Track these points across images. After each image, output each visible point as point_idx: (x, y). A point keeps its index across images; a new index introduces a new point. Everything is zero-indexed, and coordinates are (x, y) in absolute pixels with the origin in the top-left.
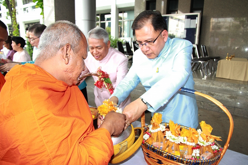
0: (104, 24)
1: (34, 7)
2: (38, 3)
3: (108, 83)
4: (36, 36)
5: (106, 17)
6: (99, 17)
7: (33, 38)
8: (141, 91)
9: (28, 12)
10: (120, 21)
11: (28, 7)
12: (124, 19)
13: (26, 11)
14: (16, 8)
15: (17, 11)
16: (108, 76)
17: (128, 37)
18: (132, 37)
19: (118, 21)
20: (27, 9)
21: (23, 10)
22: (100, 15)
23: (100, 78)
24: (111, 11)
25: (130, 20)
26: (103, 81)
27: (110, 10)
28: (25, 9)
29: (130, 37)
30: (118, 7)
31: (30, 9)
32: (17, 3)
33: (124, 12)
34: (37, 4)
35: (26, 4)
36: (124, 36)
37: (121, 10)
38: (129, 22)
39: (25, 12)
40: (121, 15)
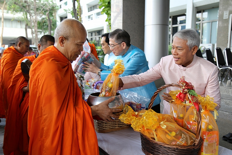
0: (177, 28)
1: (98, 14)
2: (104, 9)
3: (193, 95)
4: (117, 43)
5: (179, 19)
6: (170, 20)
7: (113, 44)
8: (228, 113)
9: (92, 20)
10: (197, 23)
11: (92, 15)
12: (203, 21)
13: (91, 19)
14: (82, 16)
15: (82, 19)
16: (193, 88)
17: (209, 43)
18: (213, 43)
19: (195, 23)
20: (91, 16)
21: (88, 17)
22: (172, 17)
23: (184, 89)
24: (186, 12)
25: (211, 21)
26: (186, 93)
27: (185, 10)
28: (89, 17)
29: (211, 43)
30: (195, 6)
31: (94, 16)
32: (82, 11)
33: (204, 11)
34: (103, 11)
35: (91, 11)
36: (203, 43)
37: (199, 10)
38: (211, 23)
39: (89, 19)
40: (199, 16)
